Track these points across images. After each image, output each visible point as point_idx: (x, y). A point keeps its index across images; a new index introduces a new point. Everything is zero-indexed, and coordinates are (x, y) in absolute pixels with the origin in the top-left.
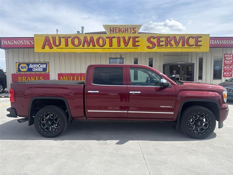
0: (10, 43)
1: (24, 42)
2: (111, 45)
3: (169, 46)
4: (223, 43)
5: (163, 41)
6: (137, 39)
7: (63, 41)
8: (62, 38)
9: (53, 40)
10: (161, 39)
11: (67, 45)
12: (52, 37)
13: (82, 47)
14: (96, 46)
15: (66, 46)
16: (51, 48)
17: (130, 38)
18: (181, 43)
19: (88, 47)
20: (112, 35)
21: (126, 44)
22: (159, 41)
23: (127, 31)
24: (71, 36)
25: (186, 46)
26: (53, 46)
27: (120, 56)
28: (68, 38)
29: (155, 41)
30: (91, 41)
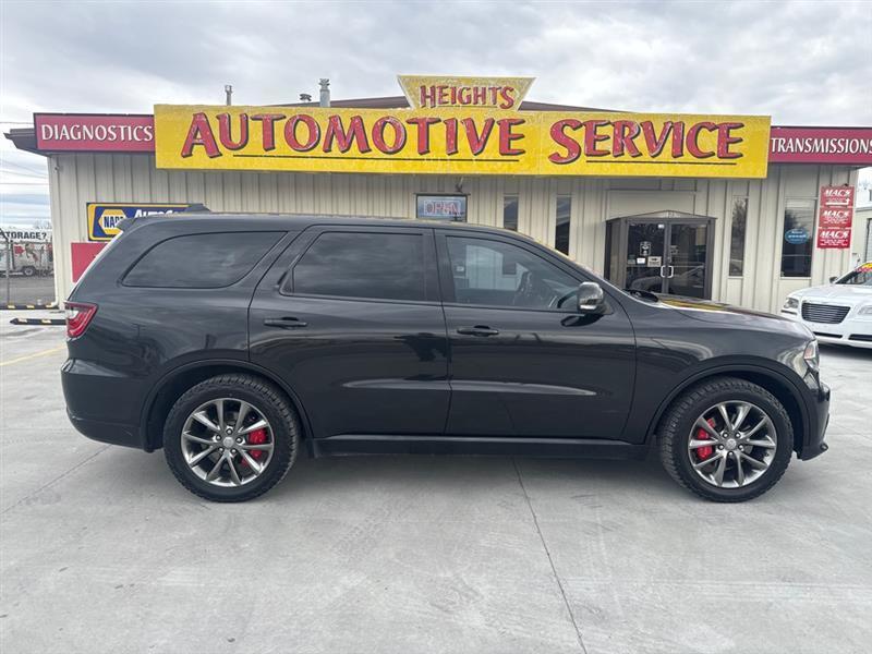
0: (68, 133)
1: (117, 131)
2: (424, 148)
3: (627, 156)
4: (817, 150)
5: (609, 138)
6: (515, 130)
7: (256, 129)
8: (254, 119)
9: (222, 126)
10: (601, 131)
11: (269, 144)
12: (218, 117)
13: (323, 154)
14: (370, 150)
15: (267, 150)
16: (214, 153)
17: (490, 124)
18: (669, 145)
19: (343, 152)
20: (429, 113)
21: (478, 144)
22: (592, 139)
23: (480, 99)
24: (283, 113)
25: (687, 156)
26: (222, 148)
27: (457, 186)
28: (273, 120)
29: (579, 136)
30: (354, 133)
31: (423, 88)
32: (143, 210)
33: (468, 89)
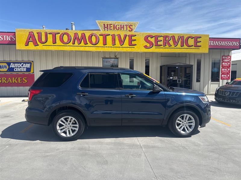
1: (3, 37)
2: (105, 43)
3: (167, 46)
5: (162, 41)
6: (133, 38)
7: (50, 37)
8: (49, 34)
9: (39, 36)
10: (159, 39)
11: (54, 42)
12: (37, 33)
13: (72, 45)
14: (88, 44)
15: (54, 44)
16: (36, 44)
17: (125, 36)
18: (180, 43)
19: (79, 44)
20: (106, 32)
21: (122, 42)
22: (157, 41)
23: (122, 28)
24: (59, 32)
25: (185, 46)
26: (38, 43)
27: (115, 56)
28: (56, 34)
29: (153, 40)
30: (82, 38)
31: (104, 25)
32: (13, 63)
33: (118, 25)
